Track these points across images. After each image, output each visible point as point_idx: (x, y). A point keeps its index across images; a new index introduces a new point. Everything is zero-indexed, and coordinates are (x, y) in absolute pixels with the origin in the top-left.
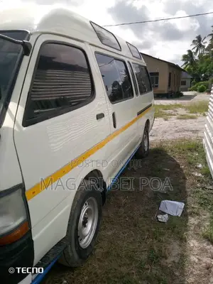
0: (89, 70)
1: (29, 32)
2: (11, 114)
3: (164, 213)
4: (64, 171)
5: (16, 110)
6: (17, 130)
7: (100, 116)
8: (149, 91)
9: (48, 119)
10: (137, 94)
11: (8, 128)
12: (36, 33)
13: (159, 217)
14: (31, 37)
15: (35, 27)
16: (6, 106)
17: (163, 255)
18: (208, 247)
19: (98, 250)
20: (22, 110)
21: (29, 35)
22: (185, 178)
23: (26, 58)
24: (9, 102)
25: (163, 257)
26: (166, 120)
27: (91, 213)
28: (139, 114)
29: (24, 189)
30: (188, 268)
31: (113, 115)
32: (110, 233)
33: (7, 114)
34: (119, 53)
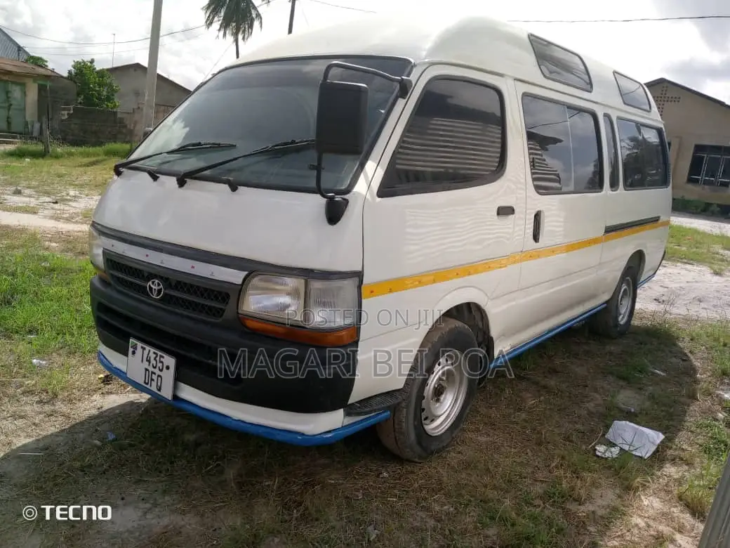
0: (501, 122)
1: (412, 61)
2: (366, 176)
3: (614, 445)
4: (419, 280)
5: (373, 172)
6: (370, 199)
7: (505, 211)
8: (654, 184)
9: (412, 194)
10: (614, 185)
11: (359, 194)
12: (425, 63)
13: (601, 449)
14: (414, 70)
15: (424, 53)
16: (362, 166)
17: (575, 496)
18: (682, 515)
19: (453, 454)
20: (380, 173)
21: (412, 67)
22: (693, 397)
23: (401, 102)
24: (367, 160)
25: (575, 500)
26: (717, 273)
27: (454, 382)
28: (609, 230)
29: (361, 282)
30: (617, 528)
31: (537, 217)
32: (483, 439)
33: (362, 176)
34: (585, 95)
